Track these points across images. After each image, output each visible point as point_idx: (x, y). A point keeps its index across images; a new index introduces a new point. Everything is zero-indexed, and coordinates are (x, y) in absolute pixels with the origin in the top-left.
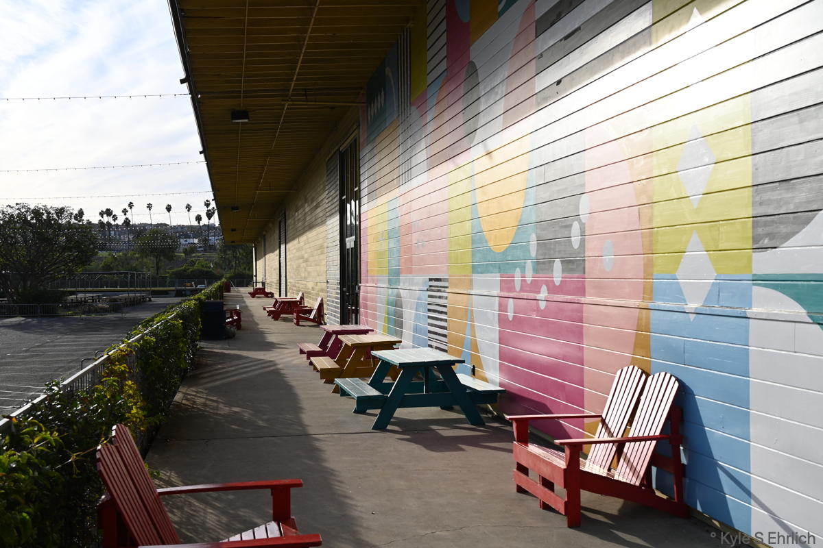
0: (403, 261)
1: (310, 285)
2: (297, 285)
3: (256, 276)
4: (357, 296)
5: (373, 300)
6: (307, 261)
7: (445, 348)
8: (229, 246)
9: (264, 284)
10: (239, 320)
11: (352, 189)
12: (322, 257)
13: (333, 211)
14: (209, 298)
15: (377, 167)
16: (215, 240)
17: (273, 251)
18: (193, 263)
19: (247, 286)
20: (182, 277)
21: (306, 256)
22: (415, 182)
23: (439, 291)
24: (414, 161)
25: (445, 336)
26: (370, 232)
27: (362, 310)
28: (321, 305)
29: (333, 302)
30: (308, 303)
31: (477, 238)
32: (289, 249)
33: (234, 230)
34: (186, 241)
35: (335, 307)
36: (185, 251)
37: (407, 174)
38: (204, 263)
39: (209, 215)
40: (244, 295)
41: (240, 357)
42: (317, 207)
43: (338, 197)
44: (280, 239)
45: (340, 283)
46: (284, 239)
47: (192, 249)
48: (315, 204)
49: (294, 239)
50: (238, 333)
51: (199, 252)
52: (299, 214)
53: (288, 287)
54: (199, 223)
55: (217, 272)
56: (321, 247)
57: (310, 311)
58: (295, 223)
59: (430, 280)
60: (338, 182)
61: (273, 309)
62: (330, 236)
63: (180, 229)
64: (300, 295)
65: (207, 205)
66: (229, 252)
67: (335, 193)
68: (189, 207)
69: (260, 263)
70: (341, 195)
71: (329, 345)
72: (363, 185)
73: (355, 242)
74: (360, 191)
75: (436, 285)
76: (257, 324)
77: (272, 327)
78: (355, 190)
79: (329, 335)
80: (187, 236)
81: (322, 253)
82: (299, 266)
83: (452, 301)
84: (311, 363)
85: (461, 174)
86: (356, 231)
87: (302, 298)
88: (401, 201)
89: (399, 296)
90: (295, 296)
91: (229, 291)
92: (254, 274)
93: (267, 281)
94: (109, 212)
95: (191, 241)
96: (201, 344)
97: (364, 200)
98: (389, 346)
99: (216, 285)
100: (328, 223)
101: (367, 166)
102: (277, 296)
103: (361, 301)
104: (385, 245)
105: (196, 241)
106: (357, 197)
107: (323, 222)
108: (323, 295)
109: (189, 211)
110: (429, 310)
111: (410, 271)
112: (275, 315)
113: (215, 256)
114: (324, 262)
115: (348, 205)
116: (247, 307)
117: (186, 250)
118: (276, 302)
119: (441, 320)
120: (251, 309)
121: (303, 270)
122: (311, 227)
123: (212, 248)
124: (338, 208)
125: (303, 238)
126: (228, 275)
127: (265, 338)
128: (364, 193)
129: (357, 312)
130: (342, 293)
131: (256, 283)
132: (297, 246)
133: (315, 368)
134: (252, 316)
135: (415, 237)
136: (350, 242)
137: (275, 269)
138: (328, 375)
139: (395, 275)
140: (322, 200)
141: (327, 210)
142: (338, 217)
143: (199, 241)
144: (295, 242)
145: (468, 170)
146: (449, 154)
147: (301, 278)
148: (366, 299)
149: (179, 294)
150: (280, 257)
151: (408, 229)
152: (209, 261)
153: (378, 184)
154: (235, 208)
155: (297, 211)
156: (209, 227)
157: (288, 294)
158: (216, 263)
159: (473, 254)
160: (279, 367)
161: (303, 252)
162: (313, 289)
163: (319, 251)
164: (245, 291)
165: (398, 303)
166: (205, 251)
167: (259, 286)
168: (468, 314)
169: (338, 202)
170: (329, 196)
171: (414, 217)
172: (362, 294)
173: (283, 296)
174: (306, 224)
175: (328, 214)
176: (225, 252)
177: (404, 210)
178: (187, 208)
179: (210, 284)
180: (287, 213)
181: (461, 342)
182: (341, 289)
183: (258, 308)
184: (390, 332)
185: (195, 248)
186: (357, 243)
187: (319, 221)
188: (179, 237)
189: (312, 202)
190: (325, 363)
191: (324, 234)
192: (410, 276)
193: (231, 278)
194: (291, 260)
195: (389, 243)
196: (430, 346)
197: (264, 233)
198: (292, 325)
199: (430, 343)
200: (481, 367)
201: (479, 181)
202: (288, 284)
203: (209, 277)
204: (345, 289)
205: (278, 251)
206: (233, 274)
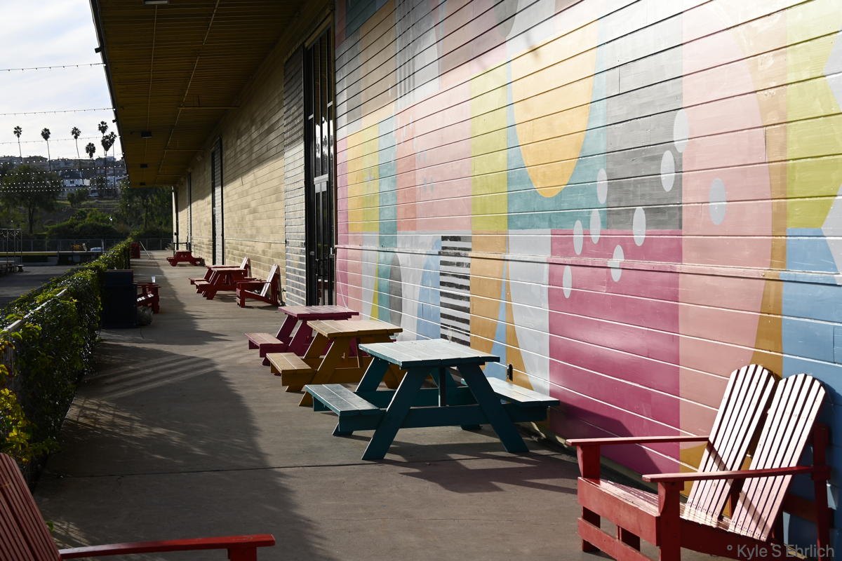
0: (402, 210)
1: (260, 247)
2: (240, 247)
3: (177, 234)
4: (331, 263)
5: (357, 269)
6: (254, 211)
7: (467, 339)
8: (138, 189)
9: (189, 245)
10: (156, 299)
11: (324, 105)
12: (278, 205)
13: (295, 137)
14: (111, 266)
15: (362, 72)
16: (115, 181)
17: (203, 197)
18: (83, 215)
19: (163, 249)
20: (67, 235)
21: (253, 204)
22: (420, 94)
23: (458, 255)
24: (419, 62)
25: (467, 322)
26: (351, 167)
27: (339, 284)
28: (277, 277)
29: (295, 271)
30: (256, 274)
31: (516, 176)
32: (227, 193)
33: (144, 166)
34: (73, 182)
35: (298, 279)
36: (71, 198)
37: (408, 81)
38: (99, 214)
39: (107, 144)
40: (160, 262)
41: (160, 354)
42: (269, 131)
43: (303, 116)
44: (213, 178)
45: (306, 244)
46: (219, 179)
47: (83, 194)
48: (266, 127)
49: (234, 179)
50: (155, 318)
51: (90, 198)
52: (242, 143)
53: (226, 250)
54: (91, 155)
55: (120, 227)
56: (277, 191)
57: (260, 286)
58: (236, 154)
59: (444, 238)
60: (302, 94)
61: (206, 283)
62: (289, 175)
63: (62, 165)
64: (245, 261)
65: (103, 128)
66: (136, 199)
67: (297, 110)
68: (76, 133)
69: (184, 215)
70: (307, 114)
71: (293, 335)
72: (341, 98)
73: (329, 184)
74: (336, 107)
75: (452, 246)
76: (182, 305)
77: (203, 308)
78: (329, 105)
79: (291, 321)
80: (74, 176)
81: (278, 200)
82: (243, 218)
83: (477, 269)
84: (267, 363)
85: (490, 81)
86: (330, 165)
87: (247, 266)
88: (399, 122)
89: (395, 262)
90: (237, 264)
91: (138, 256)
92: (175, 231)
93: (195, 242)
95: (80, 182)
96: (102, 335)
97: (342, 121)
98: (384, 336)
99: (120, 246)
100: (287, 155)
101: (346, 70)
102: (209, 263)
103: (338, 270)
104: (374, 187)
105: (87, 182)
106: (332, 115)
107: (279, 154)
108: (279, 261)
109: (76, 137)
110: (442, 284)
111: (413, 226)
112: (208, 291)
113: (116, 204)
114: (281, 213)
115: (318, 128)
116: (166, 279)
117: (73, 195)
118: (210, 271)
119: (461, 298)
120: (171, 282)
121: (249, 224)
122: (261, 161)
123: (111, 193)
124: (301, 133)
125: (249, 178)
126: (135, 233)
127: (195, 325)
128: (341, 110)
129: (331, 287)
130: (309, 260)
131: (178, 243)
132: (239, 190)
133: (274, 370)
134: (174, 293)
135: (420, 176)
136: (320, 183)
137: (205, 224)
138: (293, 380)
139: (389, 233)
140: (278, 121)
141: (286, 136)
142: (302, 147)
143: (92, 182)
144: (237, 183)
145: (502, 75)
146: (473, 51)
147: (246, 236)
148: (345, 268)
149: (63, 260)
150: (214, 205)
151: (410, 163)
152: (108, 212)
153: (363, 97)
154: (146, 133)
155: (239, 137)
156: (107, 162)
157: (227, 261)
158: (117, 215)
159: (510, 201)
160: (219, 367)
161: (249, 198)
162: (264, 252)
163: (273, 197)
164: (161, 256)
165: (393, 273)
166: (101, 197)
167: (183, 248)
168: (502, 289)
169: (302, 125)
170: (288, 116)
171: (418, 145)
172: (339, 261)
173: (219, 263)
174: (254, 156)
175: (288, 141)
176: (130, 198)
177: (403, 134)
178: (73, 133)
179: (108, 246)
180: (224, 142)
181: (491, 330)
182: (307, 253)
183: (182, 280)
184: (382, 317)
185: (87, 192)
186: (332, 184)
187: (273, 152)
188: (63, 177)
189: (262, 124)
190: (287, 361)
191: (280, 172)
192: (412, 234)
193: (139, 238)
194: (230, 209)
195: (380, 185)
196: (444, 337)
197: (189, 170)
198: (233, 307)
199: (443, 332)
200: (522, 367)
201: (518, 91)
202: (226, 245)
203: (108, 236)
204: (312, 253)
205: (210, 197)
206: (142, 231)
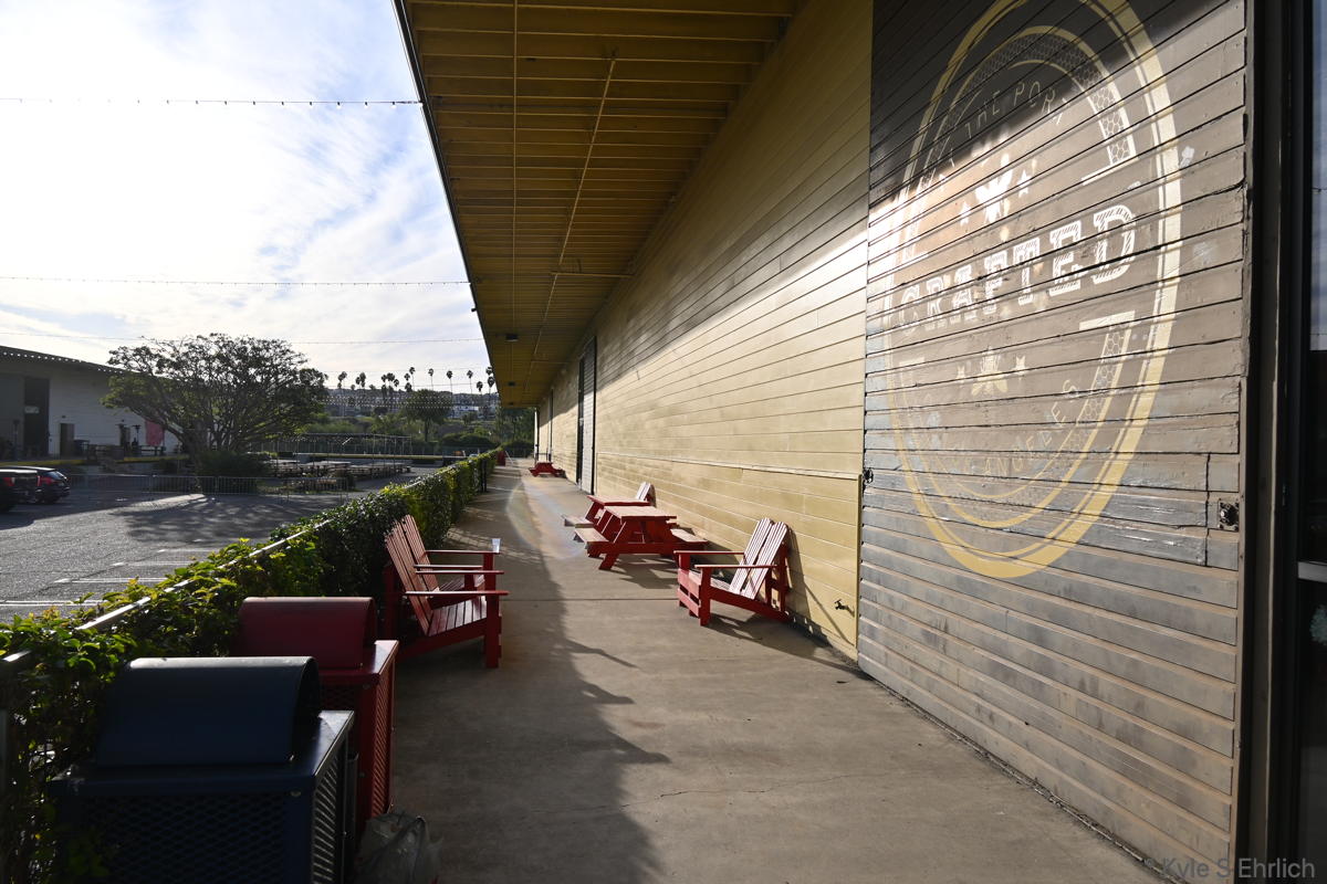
3: (538, 446)
16: (494, 406)
18: (472, 430)
19: (526, 457)
34: (467, 408)
36: (465, 418)
38: (482, 430)
39: (489, 384)
47: (473, 416)
51: (477, 419)
54: (480, 391)
55: (494, 440)
63: (460, 397)
65: (489, 373)
66: (506, 418)
68: (470, 374)
69: (544, 430)
80: (467, 404)
92: (536, 443)
94: (390, 377)
95: (472, 408)
105: (477, 408)
109: (470, 378)
113: (494, 423)
117: (466, 416)
123: (491, 416)
126: (505, 444)
131: (538, 454)
143: (480, 409)
152: (487, 429)
156: (489, 396)
158: (494, 431)
164: (525, 464)
166: (486, 419)
167: (543, 459)
176: (503, 417)
178: (468, 374)
185: (476, 415)
188: (460, 404)
193: (508, 448)
203: (483, 444)
206: (511, 442)
